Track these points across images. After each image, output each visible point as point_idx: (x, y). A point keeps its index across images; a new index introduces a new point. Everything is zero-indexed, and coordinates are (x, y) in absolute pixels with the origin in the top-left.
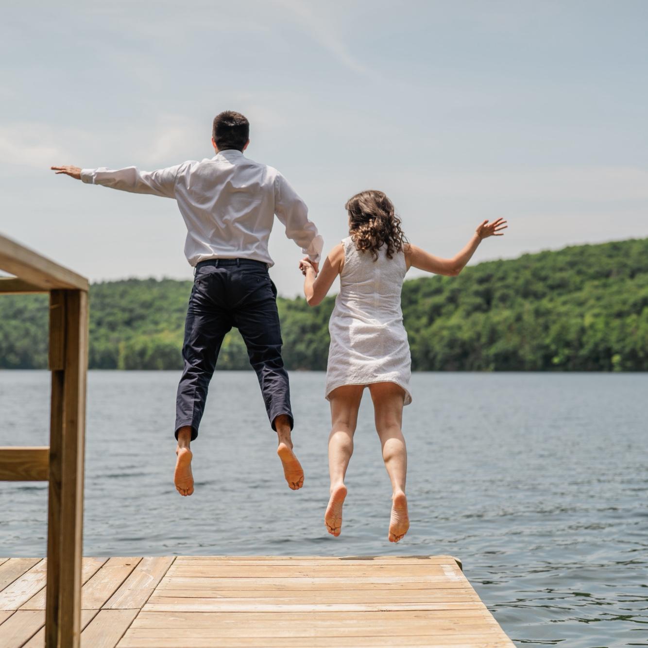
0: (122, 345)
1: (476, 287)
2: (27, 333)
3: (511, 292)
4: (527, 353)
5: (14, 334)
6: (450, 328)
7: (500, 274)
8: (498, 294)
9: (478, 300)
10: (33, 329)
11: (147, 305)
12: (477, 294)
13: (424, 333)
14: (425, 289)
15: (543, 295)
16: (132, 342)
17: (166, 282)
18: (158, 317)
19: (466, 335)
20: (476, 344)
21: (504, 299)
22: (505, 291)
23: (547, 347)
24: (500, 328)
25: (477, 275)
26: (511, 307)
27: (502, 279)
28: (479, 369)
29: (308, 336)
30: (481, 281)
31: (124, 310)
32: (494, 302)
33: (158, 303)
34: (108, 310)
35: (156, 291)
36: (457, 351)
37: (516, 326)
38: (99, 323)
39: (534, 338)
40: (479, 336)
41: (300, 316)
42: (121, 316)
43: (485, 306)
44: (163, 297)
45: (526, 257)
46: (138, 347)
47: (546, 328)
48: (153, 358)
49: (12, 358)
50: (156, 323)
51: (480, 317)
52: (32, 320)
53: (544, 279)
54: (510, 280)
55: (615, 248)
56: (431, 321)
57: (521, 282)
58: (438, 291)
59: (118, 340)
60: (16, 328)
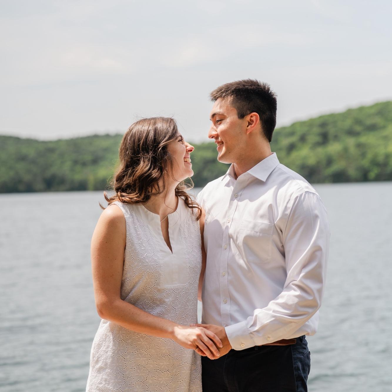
2: (29, 171)
3: (340, 133)
6: (302, 158)
8: (332, 135)
10: (34, 168)
11: (106, 150)
15: (361, 134)
19: (311, 161)
21: (335, 137)
22: (336, 133)
24: (334, 156)
25: (318, 122)
38: (76, 163)
43: (323, 142)
46: (101, 177)
47: (363, 155)
51: (320, 150)
56: (289, 153)
58: (292, 134)
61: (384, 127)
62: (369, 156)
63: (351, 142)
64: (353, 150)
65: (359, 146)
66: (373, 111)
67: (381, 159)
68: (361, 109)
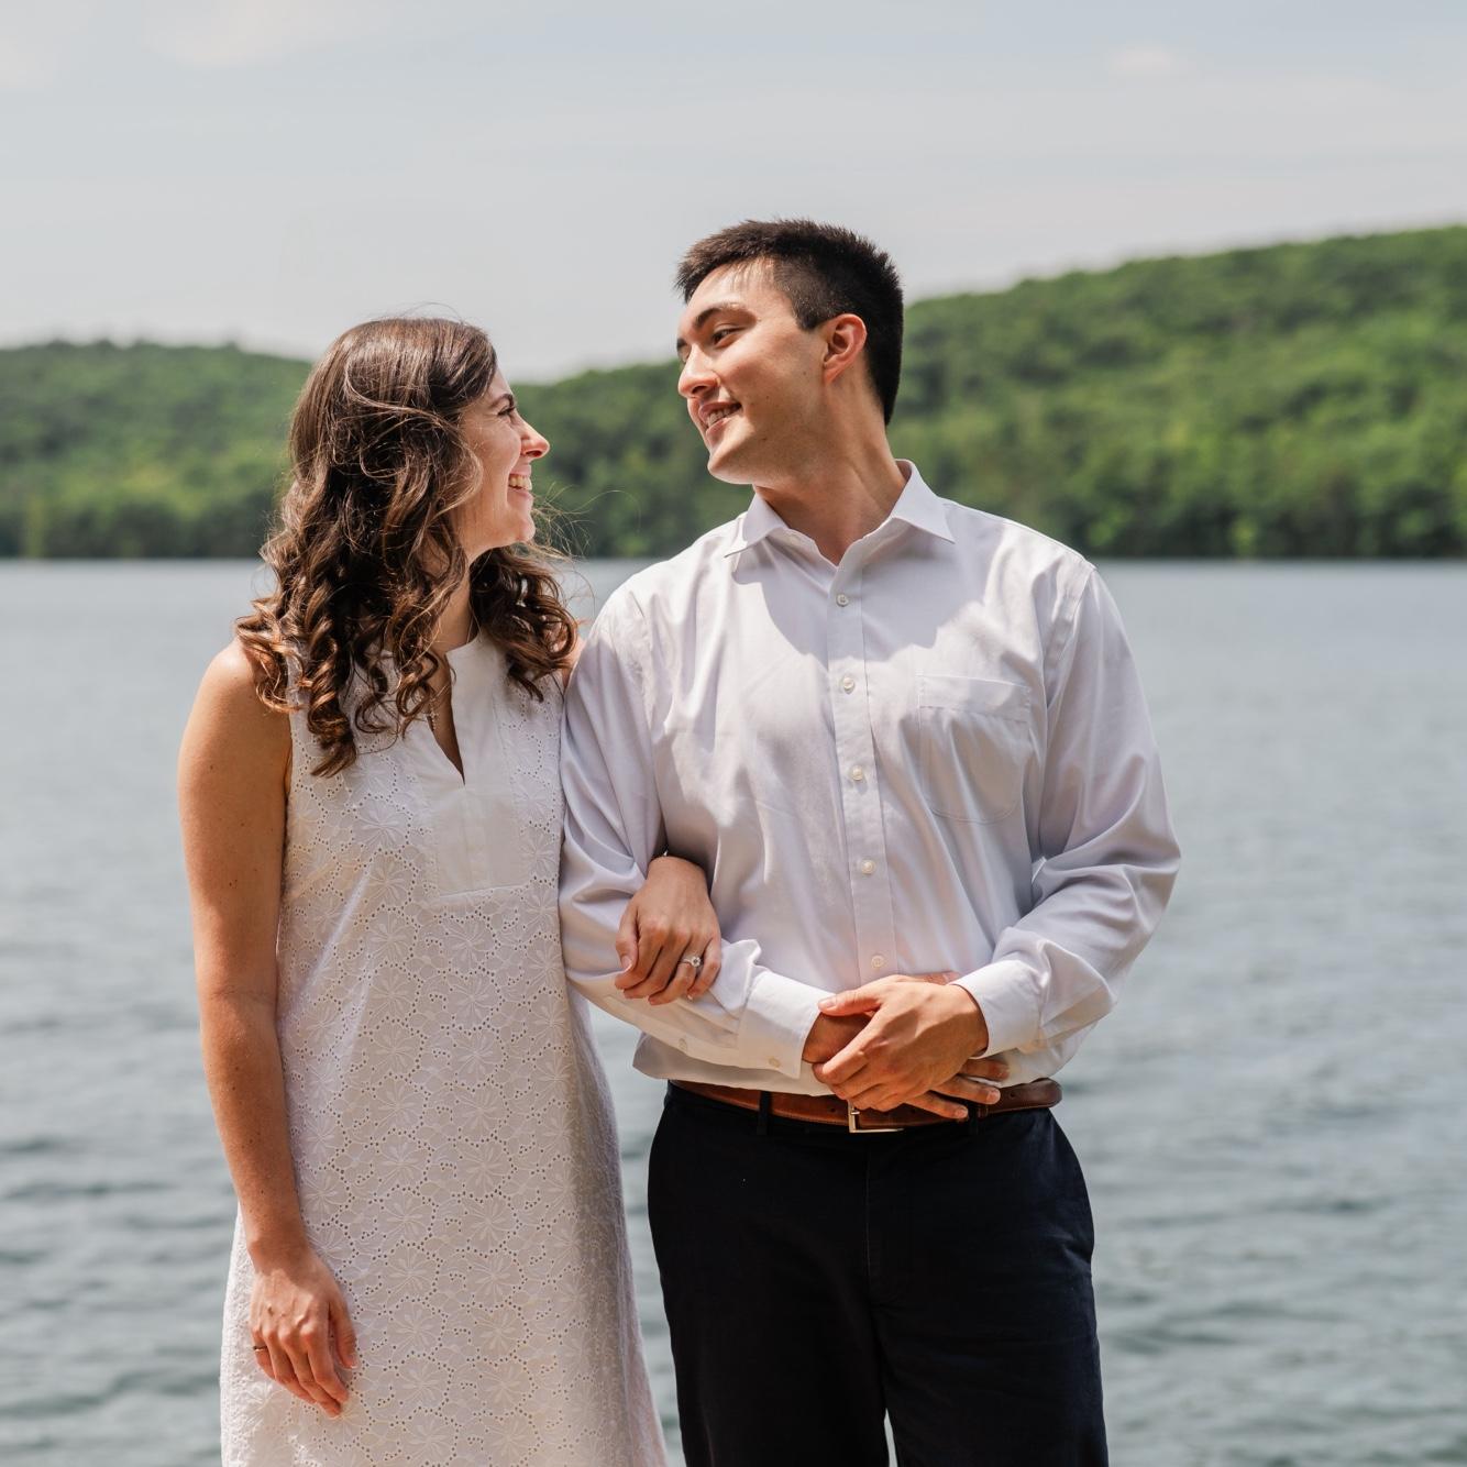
0: (34, 504)
3: (990, 372)
8: (957, 376)
9: (912, 393)
17: (142, 350)
18: (123, 430)
22: (977, 369)
26: (992, 408)
32: (953, 392)
33: (125, 399)
37: (1003, 455)
42: (30, 430)
45: (1029, 287)
46: (74, 507)
47: (1074, 458)
48: (115, 534)
54: (989, 341)
55: (1245, 263)
59: (24, 492)
61: (1156, 356)
62: (1096, 460)
63: (1031, 405)
64: (1034, 435)
65: (1059, 421)
66: (1113, 292)
67: (1137, 474)
68: (1074, 282)
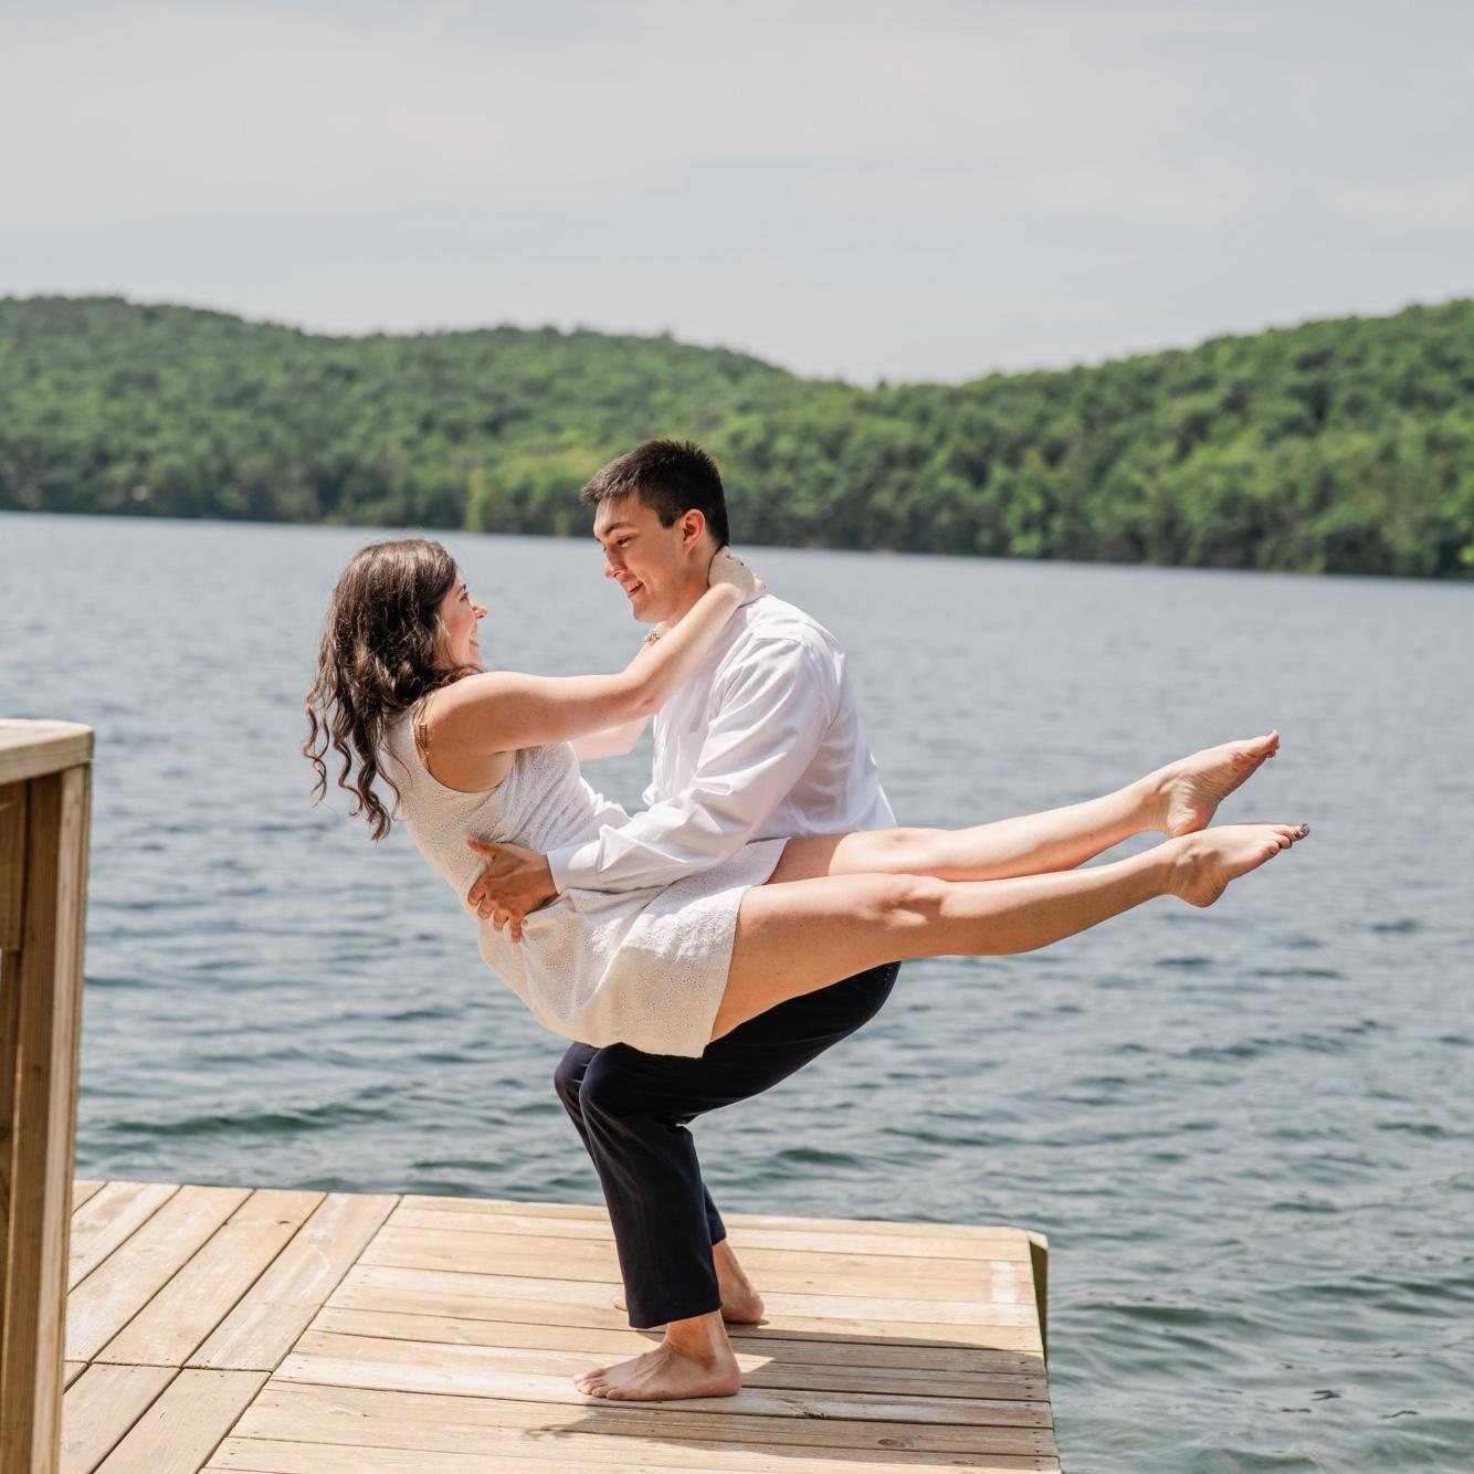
0: (477, 478)
1: (1291, 377)
2: (264, 441)
3: (1373, 394)
4: (1402, 538)
5: (235, 443)
6: (1227, 471)
7: (1349, 349)
8: (1341, 397)
9: (1296, 408)
10: (278, 433)
11: (538, 388)
12: (1295, 392)
13: (1168, 478)
14: (1175, 378)
15: (1449, 403)
16: (500, 471)
17: (583, 337)
18: (560, 415)
19: (1262, 486)
20: (1285, 511)
21: (1355, 407)
22: (1360, 390)
23: (1448, 524)
24: (1345, 475)
25: (1298, 349)
26: (1372, 427)
27: (1355, 361)
28: (1290, 566)
29: (900, 475)
30: (1306, 364)
31: (483, 396)
32: (1335, 412)
33: (562, 385)
34: (447, 397)
35: (557, 358)
36: (1240, 522)
37: (1381, 473)
38: (427, 425)
39: (1419, 500)
40: (1292, 490)
41: (884, 427)
42: (477, 411)
43: (1310, 423)
44: (574, 371)
45: (1415, 312)
46: (513, 482)
47: (1450, 480)
48: (547, 507)
49: (232, 496)
50: (555, 429)
51: (1296, 447)
52: (277, 410)
53: (1453, 365)
54: (1372, 366)
56: (1184, 451)
57: (1398, 370)
58: (1204, 384)
59: (468, 465)
60: (240, 428)
63: (1410, 428)
64: (1410, 453)
65: (1433, 444)
68: (1458, 310)
